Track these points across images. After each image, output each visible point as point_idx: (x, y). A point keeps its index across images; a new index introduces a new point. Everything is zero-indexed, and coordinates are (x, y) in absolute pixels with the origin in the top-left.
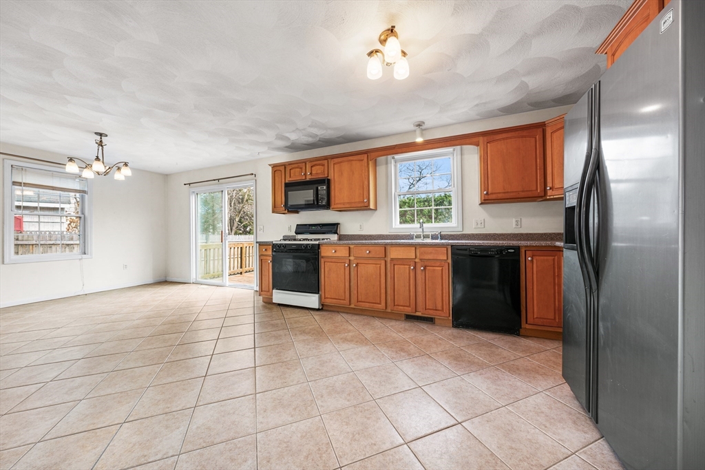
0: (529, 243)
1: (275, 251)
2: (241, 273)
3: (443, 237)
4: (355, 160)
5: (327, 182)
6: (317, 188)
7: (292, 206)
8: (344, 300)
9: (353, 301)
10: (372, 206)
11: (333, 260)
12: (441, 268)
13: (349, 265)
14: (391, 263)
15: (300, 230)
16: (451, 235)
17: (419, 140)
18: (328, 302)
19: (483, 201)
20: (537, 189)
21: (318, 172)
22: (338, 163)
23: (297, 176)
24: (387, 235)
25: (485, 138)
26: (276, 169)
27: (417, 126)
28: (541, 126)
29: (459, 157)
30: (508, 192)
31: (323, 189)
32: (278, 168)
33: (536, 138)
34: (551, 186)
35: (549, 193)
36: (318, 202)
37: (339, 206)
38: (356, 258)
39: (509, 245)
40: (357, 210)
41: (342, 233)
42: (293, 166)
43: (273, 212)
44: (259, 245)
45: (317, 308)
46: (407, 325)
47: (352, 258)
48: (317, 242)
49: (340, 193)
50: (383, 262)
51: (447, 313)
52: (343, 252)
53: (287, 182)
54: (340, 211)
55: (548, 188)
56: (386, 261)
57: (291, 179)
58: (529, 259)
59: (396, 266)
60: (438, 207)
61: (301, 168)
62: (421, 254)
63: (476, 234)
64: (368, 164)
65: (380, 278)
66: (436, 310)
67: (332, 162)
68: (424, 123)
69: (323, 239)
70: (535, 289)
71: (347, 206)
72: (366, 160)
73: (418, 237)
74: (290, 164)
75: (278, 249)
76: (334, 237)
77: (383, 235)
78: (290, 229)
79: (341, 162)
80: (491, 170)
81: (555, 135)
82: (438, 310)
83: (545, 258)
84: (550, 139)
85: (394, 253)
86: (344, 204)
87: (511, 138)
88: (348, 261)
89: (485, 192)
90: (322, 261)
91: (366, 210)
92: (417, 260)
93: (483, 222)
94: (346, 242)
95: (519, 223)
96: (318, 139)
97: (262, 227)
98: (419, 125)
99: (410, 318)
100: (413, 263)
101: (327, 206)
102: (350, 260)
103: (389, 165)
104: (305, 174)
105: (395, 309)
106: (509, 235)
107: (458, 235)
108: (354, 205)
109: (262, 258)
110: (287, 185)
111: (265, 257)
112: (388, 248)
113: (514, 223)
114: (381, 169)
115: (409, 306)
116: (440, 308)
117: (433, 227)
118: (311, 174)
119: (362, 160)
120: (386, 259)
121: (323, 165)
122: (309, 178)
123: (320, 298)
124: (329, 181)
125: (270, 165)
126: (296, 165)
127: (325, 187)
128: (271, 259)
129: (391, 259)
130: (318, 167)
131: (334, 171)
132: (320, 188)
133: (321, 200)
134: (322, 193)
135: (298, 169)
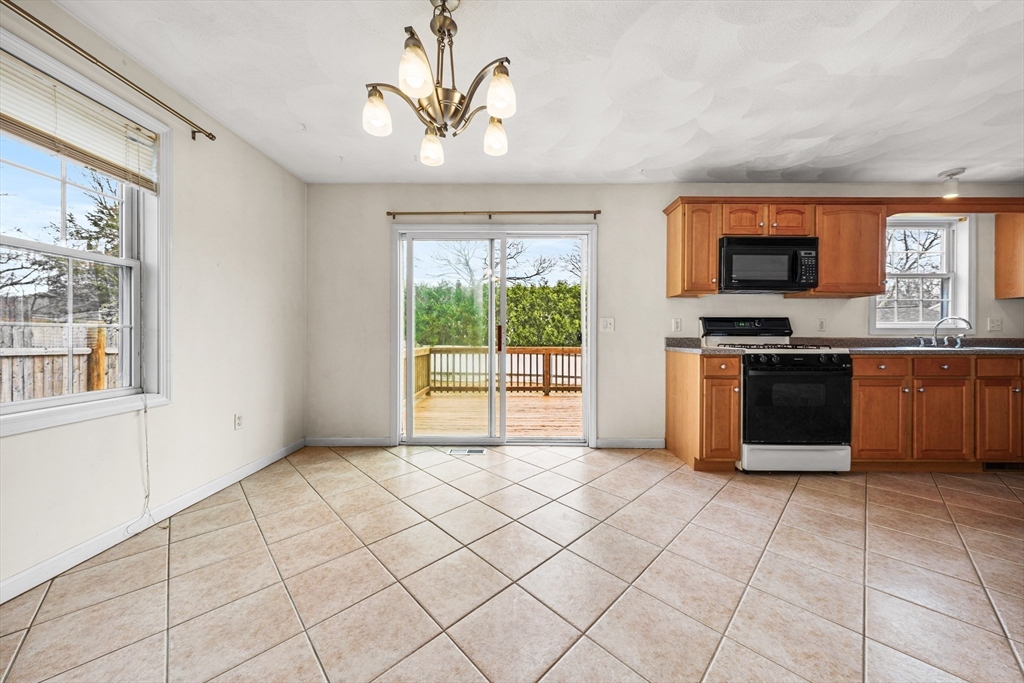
4: (865, 213)
5: (812, 243)
6: (796, 253)
7: (741, 283)
8: (897, 450)
17: (950, 196)
18: (864, 457)
21: (791, 225)
22: (831, 213)
23: (744, 226)
26: (695, 207)
27: (949, 176)
31: (809, 255)
32: (700, 206)
38: (920, 378)
42: (737, 207)
45: (848, 469)
48: (846, 351)
57: (732, 231)
61: (755, 214)
65: (962, 409)
74: (729, 202)
78: (679, 325)
79: (837, 212)
86: (841, 284)
90: (855, 386)
97: (612, 320)
98: (953, 175)
105: (984, 457)
110: (724, 242)
111: (721, 381)
115: (1008, 450)
118: (777, 226)
119: (878, 214)
121: (802, 214)
122: (769, 232)
123: (853, 452)
124: (815, 242)
126: (743, 206)
127: (814, 253)
129: (978, 378)
130: (791, 215)
131: (822, 226)
132: (803, 253)
133: (805, 275)
134: (808, 262)
135: (747, 214)
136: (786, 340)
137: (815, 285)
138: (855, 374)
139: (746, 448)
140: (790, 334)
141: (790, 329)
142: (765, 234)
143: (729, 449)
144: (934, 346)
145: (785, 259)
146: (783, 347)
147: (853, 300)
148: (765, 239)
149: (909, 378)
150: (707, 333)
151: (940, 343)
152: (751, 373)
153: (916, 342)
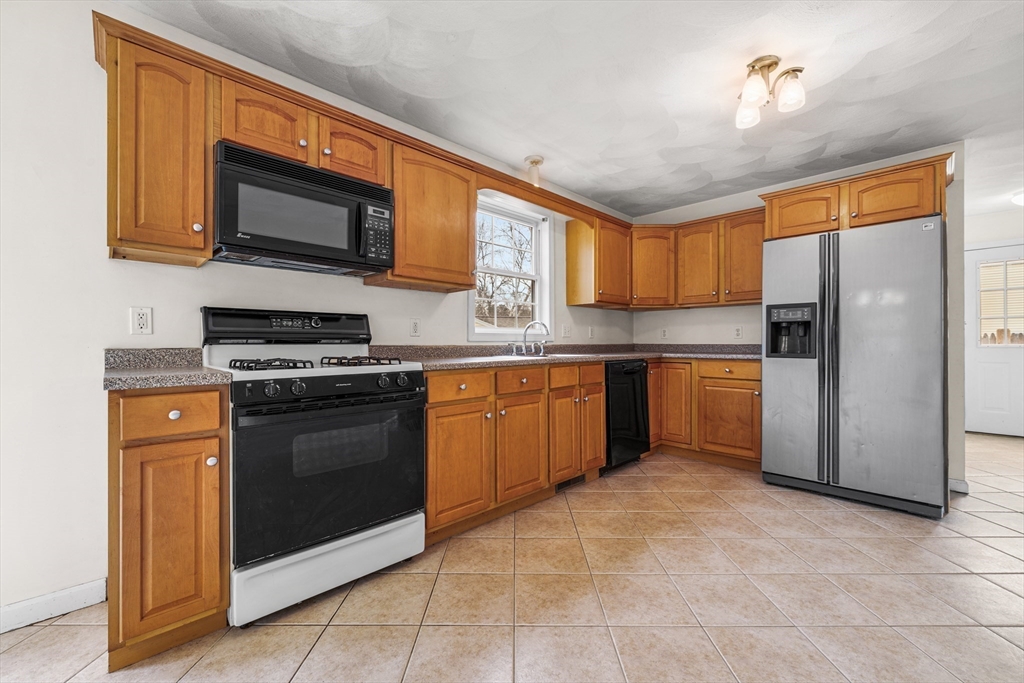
4: (454, 176)
8: (480, 498)
12: (600, 395)
17: (536, 184)
18: (444, 520)
20: (627, 296)
21: (354, 160)
22: (410, 161)
29: (553, 232)
30: (612, 295)
31: (381, 216)
32: (160, 59)
33: (627, 239)
35: (634, 302)
37: (415, 272)
38: (502, 397)
42: (253, 94)
48: (417, 366)
50: (542, 398)
57: (244, 139)
58: (651, 372)
59: (557, 402)
62: (583, 376)
64: (475, 196)
65: (538, 429)
66: (595, 459)
67: (398, 153)
71: (434, 276)
77: (461, 348)
78: (147, 321)
80: (603, 263)
82: (598, 458)
86: (425, 269)
87: (615, 230)
89: (601, 291)
90: (431, 418)
93: (570, 329)
98: (535, 163)
99: (562, 487)
110: (231, 153)
111: (168, 450)
113: (590, 332)
115: (572, 465)
118: (331, 155)
119: (467, 181)
121: (373, 148)
127: (387, 214)
129: (551, 390)
130: (355, 145)
131: (403, 177)
132: (370, 210)
133: (374, 246)
134: (379, 226)
135: (276, 116)
136: (362, 350)
137: (390, 265)
138: (430, 401)
139: (237, 577)
140: (367, 341)
141: (369, 334)
142: (312, 163)
143: (197, 594)
144: (523, 355)
145: (343, 212)
146: (358, 361)
147: (450, 295)
148: (311, 171)
149: (492, 398)
150: (211, 339)
151: (529, 352)
152: (244, 422)
153: (508, 351)
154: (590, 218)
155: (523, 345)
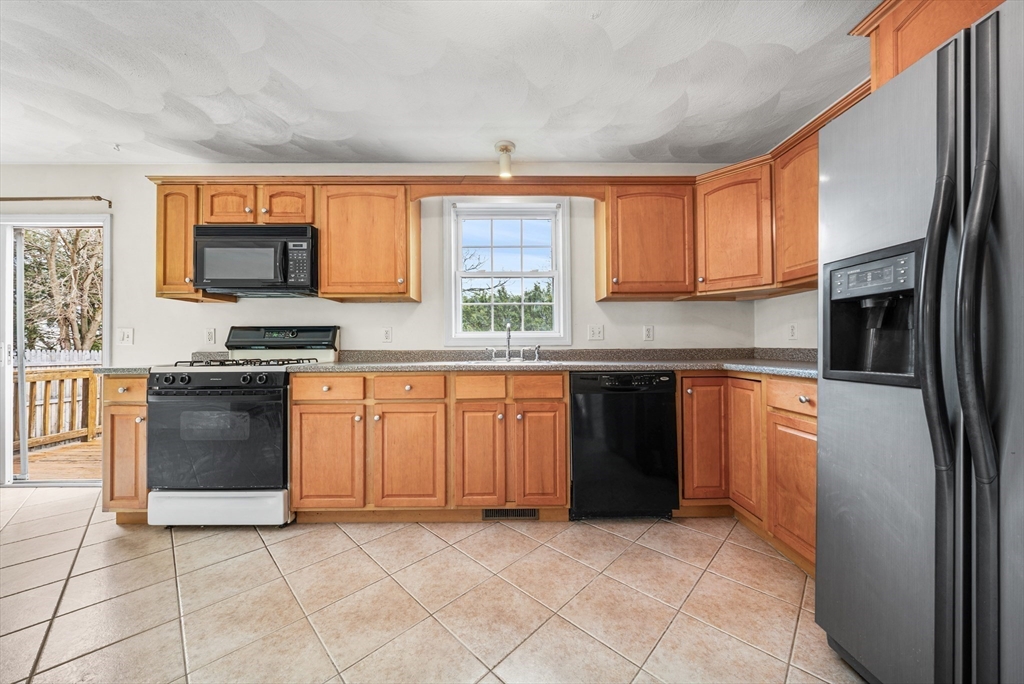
0: (688, 365)
1: (158, 394)
2: (84, 439)
3: (543, 356)
4: (379, 196)
5: (310, 233)
6: (285, 245)
7: (215, 283)
8: (351, 496)
9: (371, 496)
10: (413, 294)
11: (326, 409)
12: (553, 414)
13: (364, 418)
14: (457, 410)
15: (236, 341)
16: (554, 352)
17: (505, 175)
18: (309, 505)
19: (610, 295)
20: (685, 281)
21: (287, 210)
22: (337, 196)
23: (230, 212)
24: (440, 352)
25: (615, 189)
26: (168, 189)
27: (502, 150)
28: (690, 182)
29: (567, 218)
30: (646, 282)
31: (299, 248)
32: (175, 189)
33: (683, 200)
34: (704, 276)
35: (701, 287)
36: (285, 278)
37: (340, 289)
38: (380, 402)
39: (660, 368)
40: (381, 300)
41: (345, 347)
42: (221, 189)
43: (160, 294)
44: (108, 377)
45: (281, 522)
46: (490, 532)
47: (370, 402)
48: (282, 369)
49: (340, 260)
50: (440, 408)
51: (563, 497)
52: (347, 389)
53: (202, 223)
54: (342, 300)
55: (701, 279)
56: (446, 406)
57: (214, 219)
58: (689, 391)
59: (467, 415)
60: (532, 303)
61: (244, 197)
62: (518, 388)
63: (593, 351)
64: (406, 208)
65: (434, 441)
66: (543, 494)
67: (322, 193)
68: (514, 145)
69: (298, 361)
70: (695, 441)
71: (360, 289)
72: (401, 197)
73: (500, 355)
74: (213, 182)
75: (165, 385)
76: (326, 357)
77: (434, 352)
78: (212, 336)
79: (345, 195)
80: (623, 242)
81: (710, 198)
82: (548, 494)
83: (709, 388)
84: (702, 205)
85: (463, 389)
86: (351, 284)
87: (650, 194)
88: (360, 411)
89: (615, 280)
90: (295, 413)
91: (399, 301)
92: (508, 401)
93: (601, 329)
94: (356, 366)
95: (651, 333)
96: (289, 138)
97: (130, 331)
98: (506, 149)
99: (492, 515)
100: (500, 408)
101: (312, 288)
102: (365, 407)
103: (446, 218)
104: (254, 212)
105: (465, 503)
106: (639, 351)
107: (565, 352)
108: (373, 289)
109: (114, 410)
110: (200, 231)
111: (123, 410)
112: (452, 378)
113: (644, 333)
114: (430, 224)
115: (494, 493)
116: (550, 490)
117: (524, 338)
118: (270, 212)
119: (394, 197)
120: (447, 400)
121: (302, 197)
122: (262, 220)
123: (289, 500)
124: (315, 233)
125: (151, 178)
126: (230, 189)
127: (305, 245)
128: (144, 412)
129: (457, 401)
130: (288, 198)
131: (328, 211)
132: (291, 246)
133: (294, 272)
134: (298, 256)
135: (234, 198)
140: (333, 346)
141: (335, 342)
143: (136, 497)
145: (271, 252)
154: (598, 189)
155: (507, 349)
